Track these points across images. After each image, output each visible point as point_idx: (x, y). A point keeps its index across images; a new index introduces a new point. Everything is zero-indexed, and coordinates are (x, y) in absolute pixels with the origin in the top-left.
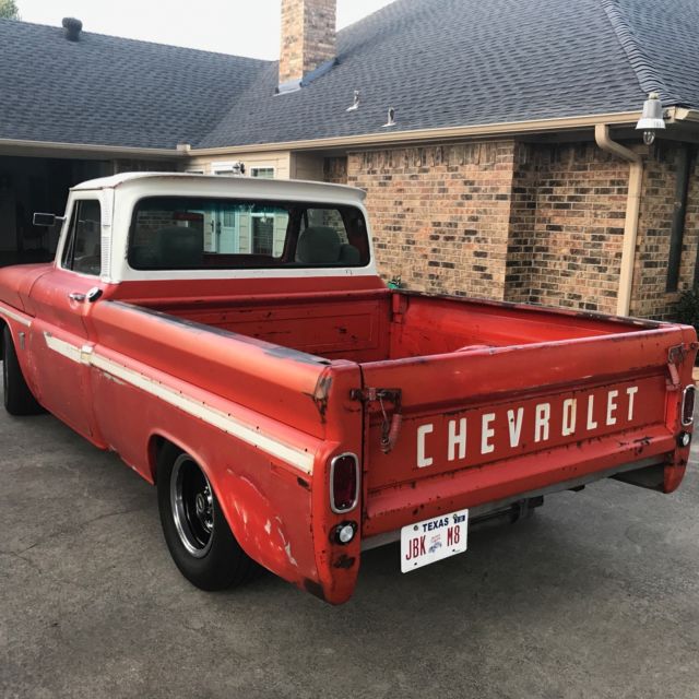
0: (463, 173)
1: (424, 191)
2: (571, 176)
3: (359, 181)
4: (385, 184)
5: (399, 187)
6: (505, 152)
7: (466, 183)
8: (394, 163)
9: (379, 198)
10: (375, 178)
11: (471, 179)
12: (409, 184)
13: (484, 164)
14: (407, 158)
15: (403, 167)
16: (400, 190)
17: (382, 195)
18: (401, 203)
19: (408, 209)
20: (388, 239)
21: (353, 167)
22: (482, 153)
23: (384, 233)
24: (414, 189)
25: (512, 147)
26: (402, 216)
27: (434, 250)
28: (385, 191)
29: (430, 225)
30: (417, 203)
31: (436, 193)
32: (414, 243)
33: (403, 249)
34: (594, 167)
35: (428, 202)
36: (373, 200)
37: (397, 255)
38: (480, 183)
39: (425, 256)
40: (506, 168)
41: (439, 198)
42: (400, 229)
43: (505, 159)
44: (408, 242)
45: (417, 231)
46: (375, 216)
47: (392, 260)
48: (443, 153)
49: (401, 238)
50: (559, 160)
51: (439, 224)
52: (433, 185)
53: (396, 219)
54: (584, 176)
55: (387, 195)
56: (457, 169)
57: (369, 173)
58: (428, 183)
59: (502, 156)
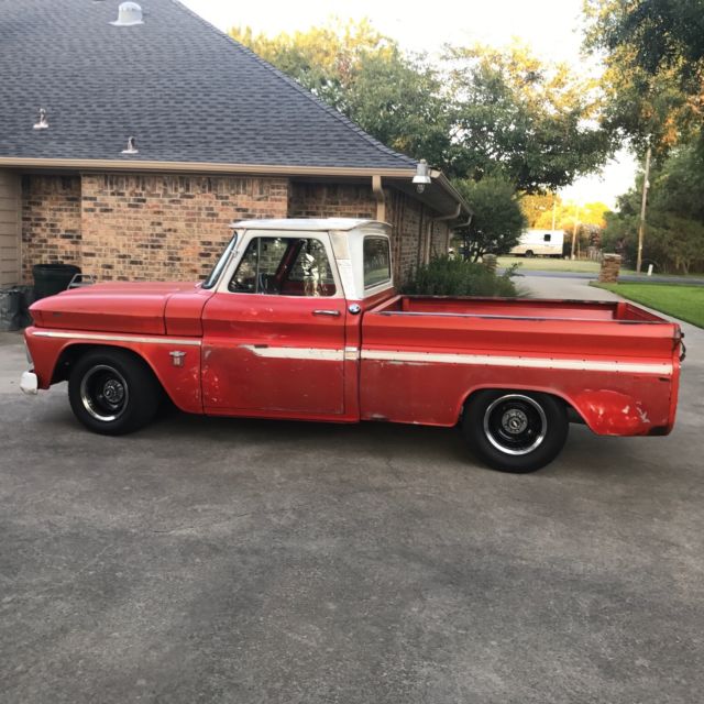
0: (235, 202)
1: (188, 214)
2: (325, 208)
3: (98, 201)
4: (137, 206)
5: (156, 209)
6: (278, 187)
7: (238, 210)
8: (148, 187)
9: (130, 218)
10: (125, 200)
11: (244, 206)
12: (170, 207)
13: (258, 196)
14: (165, 184)
15: (161, 192)
16: (159, 212)
17: (134, 215)
18: (159, 224)
19: (170, 230)
20: (144, 256)
21: (89, 188)
22: (255, 188)
23: (138, 251)
24: (176, 212)
25: (286, 185)
26: (163, 236)
27: (205, 266)
28: (137, 212)
29: (199, 244)
30: (181, 225)
31: (203, 216)
32: (179, 259)
33: (165, 264)
34: (344, 203)
35: (195, 224)
36: (121, 220)
37: (158, 270)
38: (254, 210)
39: (195, 271)
40: (280, 200)
41: (208, 221)
42: (160, 247)
43: (278, 194)
44: (171, 259)
45: (182, 249)
46: (124, 234)
47: (152, 275)
48: (210, 183)
49: (162, 255)
50: (313, 196)
51: (210, 243)
52: (200, 209)
53: (154, 238)
54: (336, 209)
55: (139, 215)
56: (227, 198)
57: (113, 194)
58: (193, 208)
59: (276, 191)
